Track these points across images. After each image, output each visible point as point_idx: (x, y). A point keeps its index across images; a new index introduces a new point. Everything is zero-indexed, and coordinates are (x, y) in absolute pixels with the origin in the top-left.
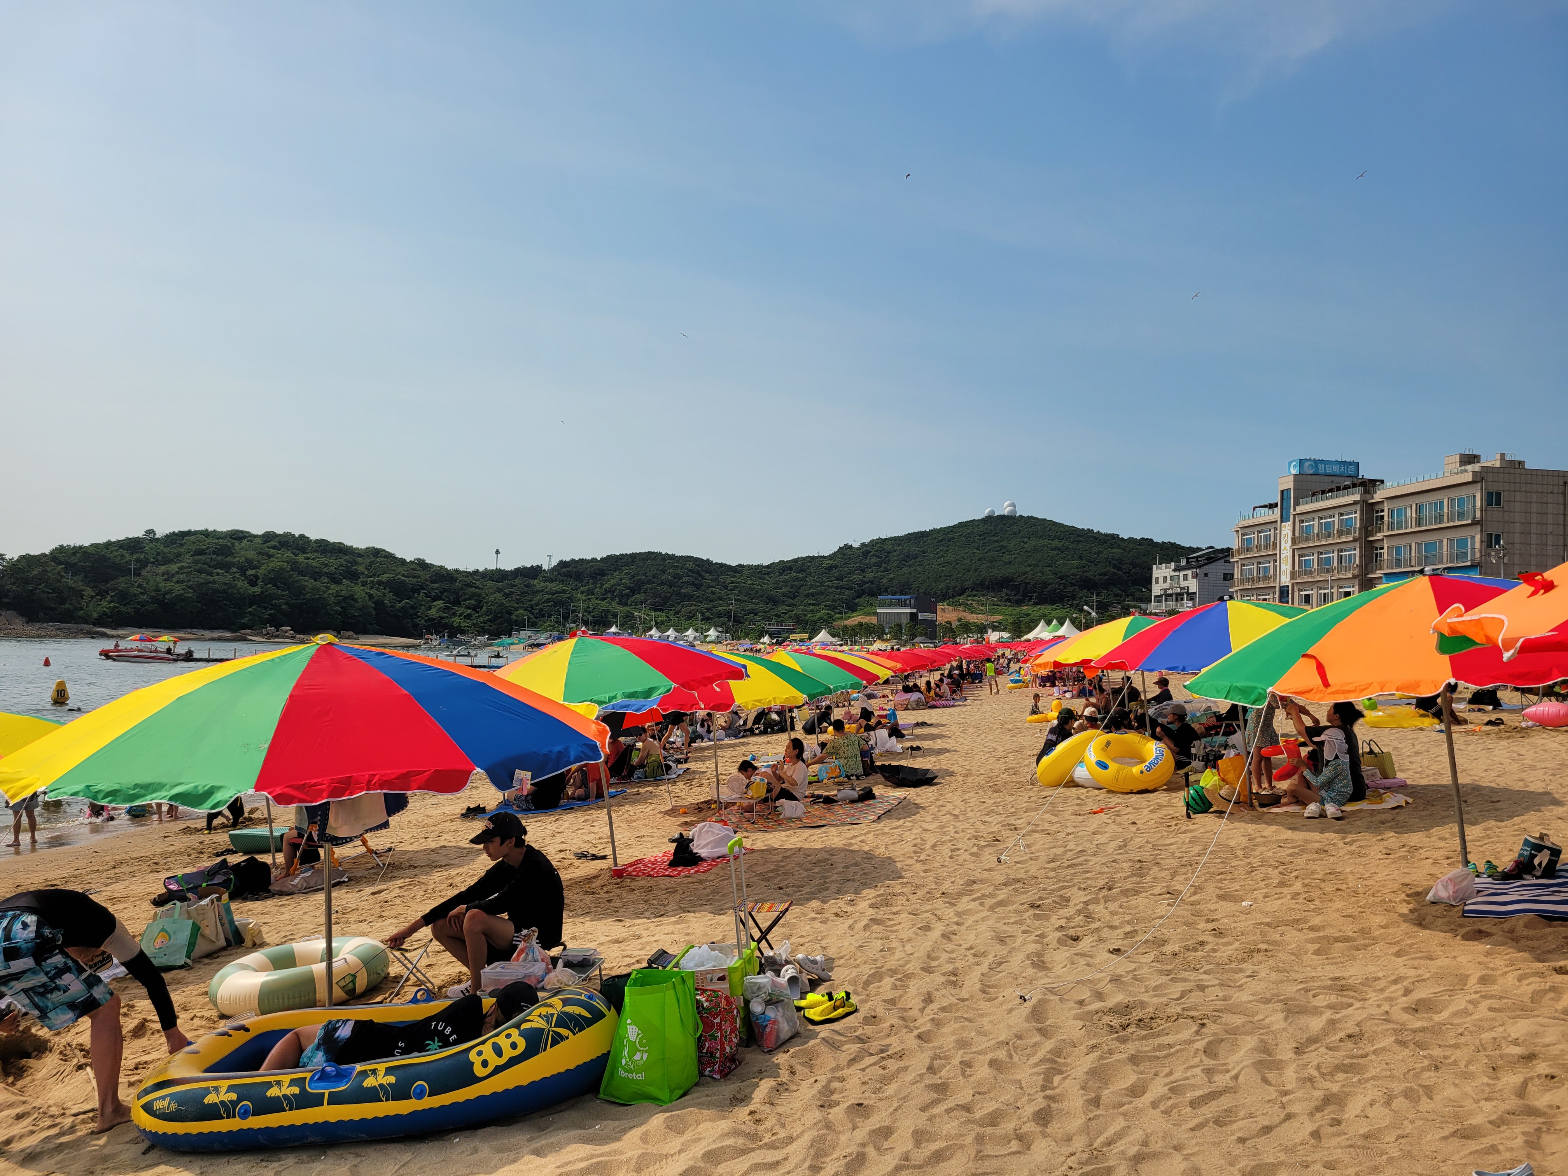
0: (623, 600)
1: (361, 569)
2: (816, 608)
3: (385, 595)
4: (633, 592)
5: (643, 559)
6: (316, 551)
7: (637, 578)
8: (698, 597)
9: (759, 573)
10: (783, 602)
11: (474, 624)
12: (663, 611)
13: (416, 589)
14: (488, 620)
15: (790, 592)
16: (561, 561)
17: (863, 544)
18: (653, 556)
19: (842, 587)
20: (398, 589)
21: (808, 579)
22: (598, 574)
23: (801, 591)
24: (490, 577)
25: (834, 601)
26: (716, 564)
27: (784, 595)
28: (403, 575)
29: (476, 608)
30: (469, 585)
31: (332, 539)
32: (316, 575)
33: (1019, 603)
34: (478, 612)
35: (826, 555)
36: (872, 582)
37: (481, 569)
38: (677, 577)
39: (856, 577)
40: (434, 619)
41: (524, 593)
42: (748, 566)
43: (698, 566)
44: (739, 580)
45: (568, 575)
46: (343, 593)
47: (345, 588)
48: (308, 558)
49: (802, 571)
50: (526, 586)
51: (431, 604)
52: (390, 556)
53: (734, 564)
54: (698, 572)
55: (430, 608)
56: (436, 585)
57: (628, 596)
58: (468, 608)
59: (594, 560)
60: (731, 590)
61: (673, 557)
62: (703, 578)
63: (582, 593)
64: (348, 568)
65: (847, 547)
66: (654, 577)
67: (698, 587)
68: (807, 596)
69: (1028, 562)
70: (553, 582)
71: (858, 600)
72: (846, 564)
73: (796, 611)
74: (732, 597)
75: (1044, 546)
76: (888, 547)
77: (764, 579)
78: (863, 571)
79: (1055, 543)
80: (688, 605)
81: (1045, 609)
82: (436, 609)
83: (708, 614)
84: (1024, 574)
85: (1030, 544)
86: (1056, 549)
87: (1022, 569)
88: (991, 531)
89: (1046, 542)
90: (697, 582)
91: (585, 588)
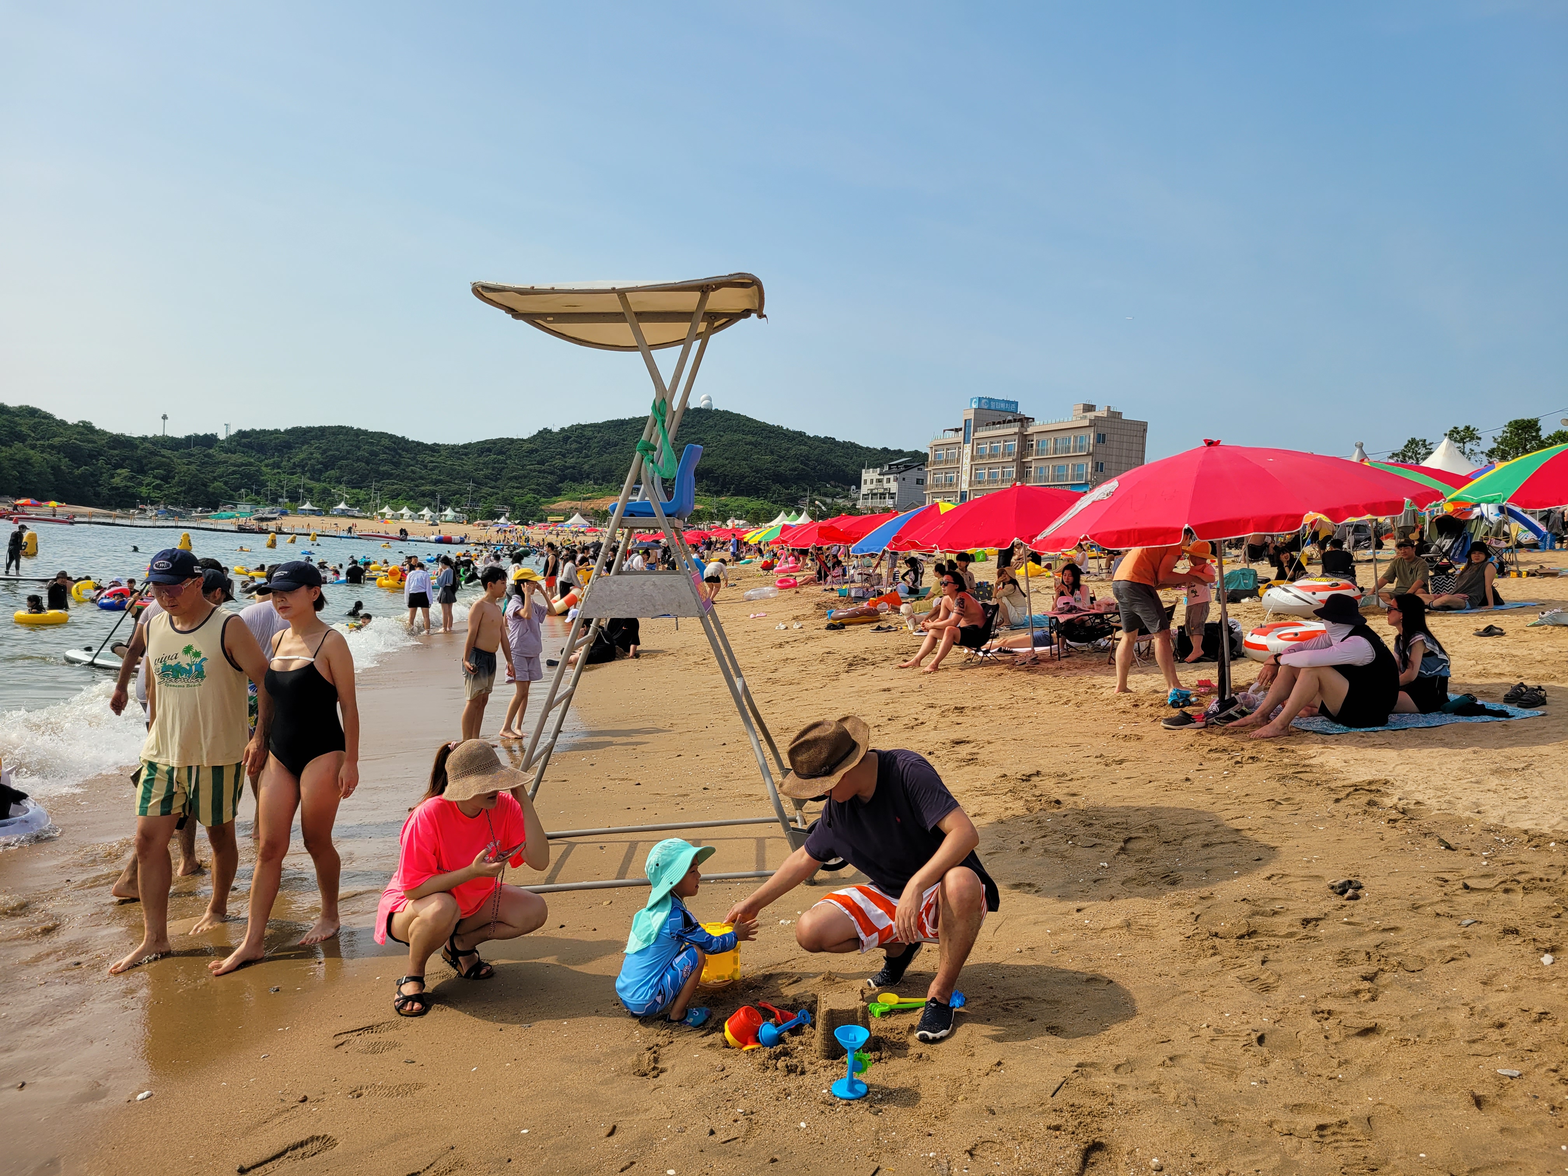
0: (316, 475)
1: (24, 430)
2: (521, 491)
3: (60, 459)
4: (327, 466)
5: (334, 434)
7: (331, 453)
8: (398, 475)
9: (457, 453)
10: (486, 484)
11: (165, 495)
12: (361, 488)
13: (94, 455)
14: (181, 492)
15: (492, 474)
16: (240, 432)
17: (563, 430)
18: (344, 431)
19: (544, 472)
20: (74, 453)
21: (508, 462)
22: (285, 447)
23: (503, 474)
24: (162, 445)
25: (538, 485)
26: (413, 442)
27: (486, 477)
28: (76, 439)
29: (165, 479)
33: (718, 493)
34: (168, 483)
35: (525, 438)
36: (574, 468)
37: (150, 435)
38: (374, 454)
39: (558, 462)
40: (118, 488)
41: (203, 463)
42: (444, 445)
43: (394, 443)
44: (439, 460)
45: (250, 446)
46: (17, 457)
49: (501, 453)
50: (205, 456)
51: (113, 472)
52: (48, 417)
53: (430, 442)
54: (395, 450)
55: (112, 477)
56: (116, 452)
57: (321, 472)
58: (155, 477)
59: (277, 431)
60: (431, 470)
61: (365, 433)
62: (400, 455)
63: (267, 466)
64: (12, 428)
65: (546, 432)
66: (348, 453)
67: (397, 465)
68: (510, 479)
69: (726, 455)
70: (234, 453)
71: (560, 485)
72: (546, 448)
73: (501, 493)
74: (434, 477)
75: (739, 440)
76: (588, 433)
77: (462, 459)
78: (564, 456)
79: (750, 438)
80: (389, 484)
81: (742, 500)
82: (120, 478)
83: (411, 493)
84: (723, 466)
85: (726, 438)
86: (750, 443)
87: (721, 461)
88: (689, 423)
89: (740, 436)
90: (395, 460)
91: (271, 461)
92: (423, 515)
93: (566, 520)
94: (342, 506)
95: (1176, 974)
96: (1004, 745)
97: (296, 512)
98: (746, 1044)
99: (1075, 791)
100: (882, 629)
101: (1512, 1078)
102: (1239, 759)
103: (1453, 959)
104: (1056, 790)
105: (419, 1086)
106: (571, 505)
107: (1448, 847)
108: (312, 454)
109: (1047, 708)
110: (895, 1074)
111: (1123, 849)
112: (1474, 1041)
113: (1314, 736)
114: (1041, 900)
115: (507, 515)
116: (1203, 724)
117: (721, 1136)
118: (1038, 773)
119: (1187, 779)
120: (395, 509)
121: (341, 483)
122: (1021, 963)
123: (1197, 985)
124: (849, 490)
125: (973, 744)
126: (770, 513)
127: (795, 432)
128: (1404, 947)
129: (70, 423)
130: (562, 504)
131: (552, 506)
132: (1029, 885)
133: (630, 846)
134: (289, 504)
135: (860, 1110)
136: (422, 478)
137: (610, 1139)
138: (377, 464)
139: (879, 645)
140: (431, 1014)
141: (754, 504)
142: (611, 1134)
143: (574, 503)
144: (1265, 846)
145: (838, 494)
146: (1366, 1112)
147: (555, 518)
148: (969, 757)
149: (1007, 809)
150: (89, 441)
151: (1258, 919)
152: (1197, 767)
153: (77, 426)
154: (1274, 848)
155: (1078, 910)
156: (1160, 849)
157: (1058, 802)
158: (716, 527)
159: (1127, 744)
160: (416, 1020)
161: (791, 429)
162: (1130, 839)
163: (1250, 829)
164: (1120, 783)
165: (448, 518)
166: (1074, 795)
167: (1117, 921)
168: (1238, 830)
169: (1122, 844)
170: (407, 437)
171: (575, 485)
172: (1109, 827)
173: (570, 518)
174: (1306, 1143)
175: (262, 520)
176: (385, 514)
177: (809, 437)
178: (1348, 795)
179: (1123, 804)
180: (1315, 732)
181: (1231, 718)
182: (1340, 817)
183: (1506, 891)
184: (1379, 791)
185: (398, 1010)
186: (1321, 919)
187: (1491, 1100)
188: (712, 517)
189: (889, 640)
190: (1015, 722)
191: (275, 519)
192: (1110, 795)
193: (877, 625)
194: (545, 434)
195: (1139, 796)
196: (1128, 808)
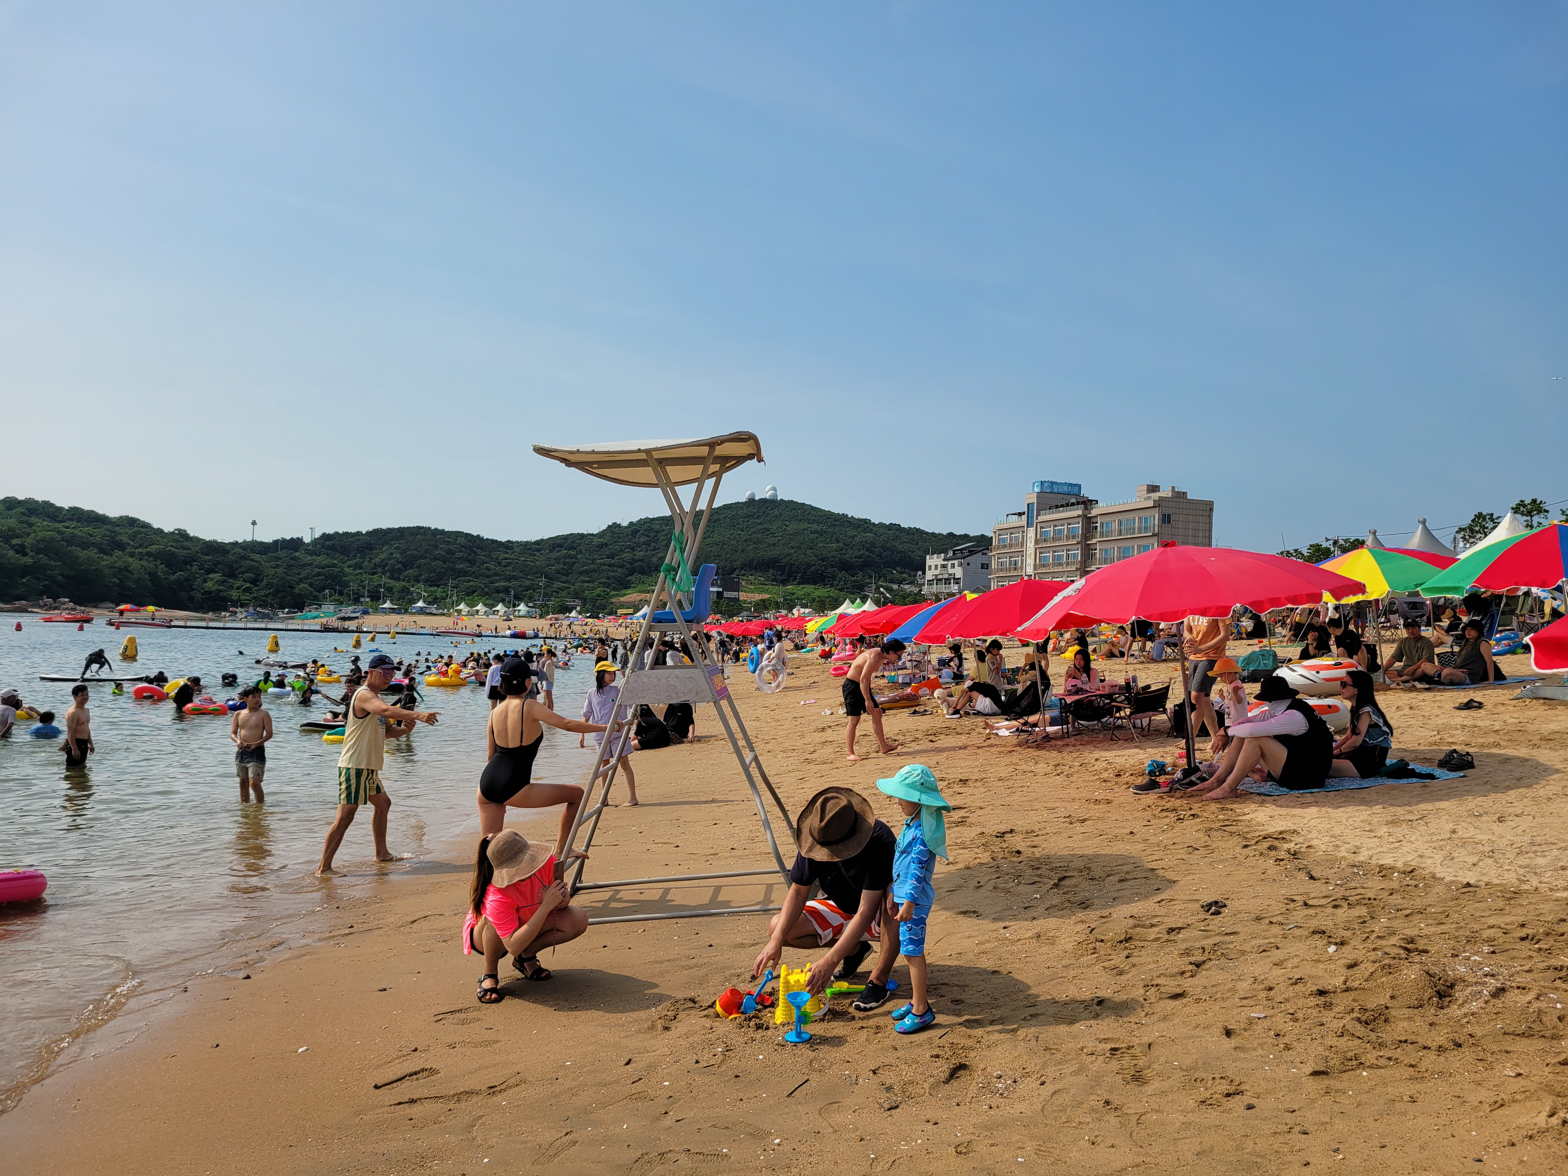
0: (395, 574)
1: (125, 539)
2: (591, 585)
3: (156, 566)
4: (405, 566)
5: (412, 534)
6: (70, 519)
7: (409, 552)
8: (474, 572)
9: (529, 549)
10: (558, 579)
11: (254, 598)
12: (438, 586)
13: (188, 561)
14: (269, 594)
15: (563, 569)
16: (324, 534)
17: (631, 523)
18: (422, 531)
19: (613, 565)
20: (170, 560)
21: (579, 556)
22: (366, 548)
23: (574, 568)
24: (251, 550)
25: (608, 578)
26: (487, 539)
27: (558, 572)
28: (171, 546)
29: (255, 582)
30: (244, 558)
31: (86, 507)
32: (84, 545)
33: (784, 582)
34: (257, 586)
35: (595, 532)
36: (642, 561)
37: (240, 541)
38: (450, 552)
39: (627, 556)
40: (211, 592)
41: (290, 566)
42: (517, 542)
44: (512, 557)
45: (333, 548)
46: (117, 565)
47: (118, 558)
48: (67, 527)
49: (571, 548)
50: (292, 559)
51: (206, 576)
52: (146, 526)
53: (503, 539)
54: (470, 548)
55: (205, 581)
56: (208, 557)
57: (400, 571)
58: (245, 581)
59: (359, 533)
60: (505, 566)
61: (442, 532)
62: (475, 553)
63: (349, 567)
64: (112, 537)
65: (615, 526)
66: (426, 552)
67: (472, 562)
68: (581, 573)
69: (792, 544)
70: (319, 555)
71: (630, 578)
72: (616, 542)
73: (572, 588)
74: (508, 573)
75: (804, 529)
76: (656, 527)
77: (535, 555)
78: (633, 549)
79: (815, 527)
80: (465, 581)
81: (809, 588)
82: (213, 582)
83: (486, 590)
84: (789, 555)
85: (793, 527)
86: (816, 532)
87: (787, 551)
88: (755, 513)
89: (806, 525)
90: (470, 558)
91: (353, 562)
92: (498, 611)
93: (635, 612)
94: (420, 604)
95: (1060, 966)
96: (992, 810)
97: (377, 610)
98: (731, 1014)
99: (1036, 843)
100: (918, 712)
101: (1259, 1018)
102: (1182, 817)
103: (1264, 951)
104: (1022, 843)
105: (495, 1042)
106: (640, 598)
107: (1312, 878)
108: (391, 554)
109: (1040, 779)
110: (833, 1029)
111: (1056, 885)
112: (1245, 998)
113: (1258, 798)
114: (979, 922)
115: (578, 608)
116: (1167, 789)
117: (703, 1064)
118: (1012, 831)
119: (1132, 833)
120: (471, 605)
121: (419, 582)
122: (949, 963)
123: (1072, 973)
124: (915, 576)
125: (965, 810)
126: (836, 601)
127: (860, 520)
128: (1235, 944)
129: (166, 531)
130: (632, 596)
131: (622, 599)
132: (974, 912)
133: (664, 892)
134: (370, 603)
135: (804, 1049)
136: (496, 574)
137: (627, 1067)
138: (452, 562)
139: (912, 727)
140: (504, 1002)
141: (820, 592)
142: (628, 1063)
143: (643, 595)
144: (1168, 880)
145: (904, 580)
146: (1151, 1041)
147: (624, 611)
148: (960, 820)
149: (976, 858)
150: (184, 548)
151: (1138, 930)
152: (1145, 823)
153: (173, 533)
154: (1174, 882)
155: (1005, 928)
156: (1085, 884)
157: (1019, 852)
158: (782, 616)
159: (1096, 807)
160: (493, 1005)
161: (856, 516)
162: (1065, 877)
163: (1163, 868)
164: (1075, 837)
165: (521, 613)
166: (1035, 847)
167: (1030, 934)
168: (1153, 870)
169: (1056, 881)
170: (481, 535)
171: (644, 578)
172: (1051, 870)
173: (639, 610)
174: (1101, 1058)
175: (344, 619)
176: (461, 611)
177: (874, 524)
178: (1257, 842)
179: (1072, 853)
180: (1259, 794)
181: (1193, 784)
182: (1241, 858)
183: (1335, 907)
184: (1284, 838)
185: (480, 999)
186: (1183, 928)
187: (1238, 1031)
188: (778, 606)
189: (923, 723)
190: (1009, 791)
191: (357, 618)
192: (1063, 846)
193: (913, 709)
194: (614, 528)
195: (1087, 847)
196: (1074, 855)
